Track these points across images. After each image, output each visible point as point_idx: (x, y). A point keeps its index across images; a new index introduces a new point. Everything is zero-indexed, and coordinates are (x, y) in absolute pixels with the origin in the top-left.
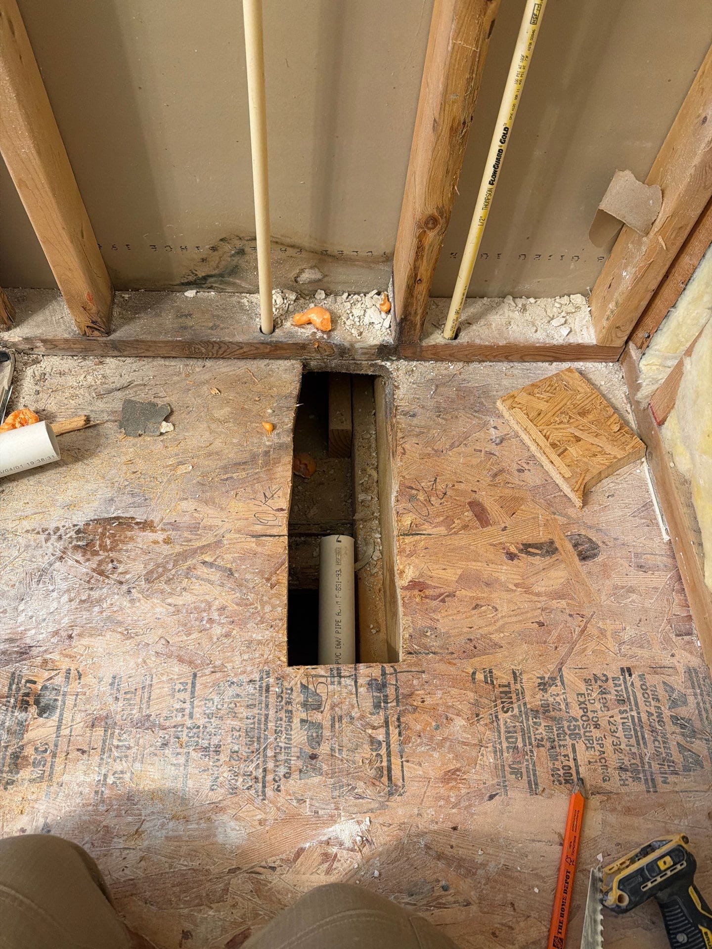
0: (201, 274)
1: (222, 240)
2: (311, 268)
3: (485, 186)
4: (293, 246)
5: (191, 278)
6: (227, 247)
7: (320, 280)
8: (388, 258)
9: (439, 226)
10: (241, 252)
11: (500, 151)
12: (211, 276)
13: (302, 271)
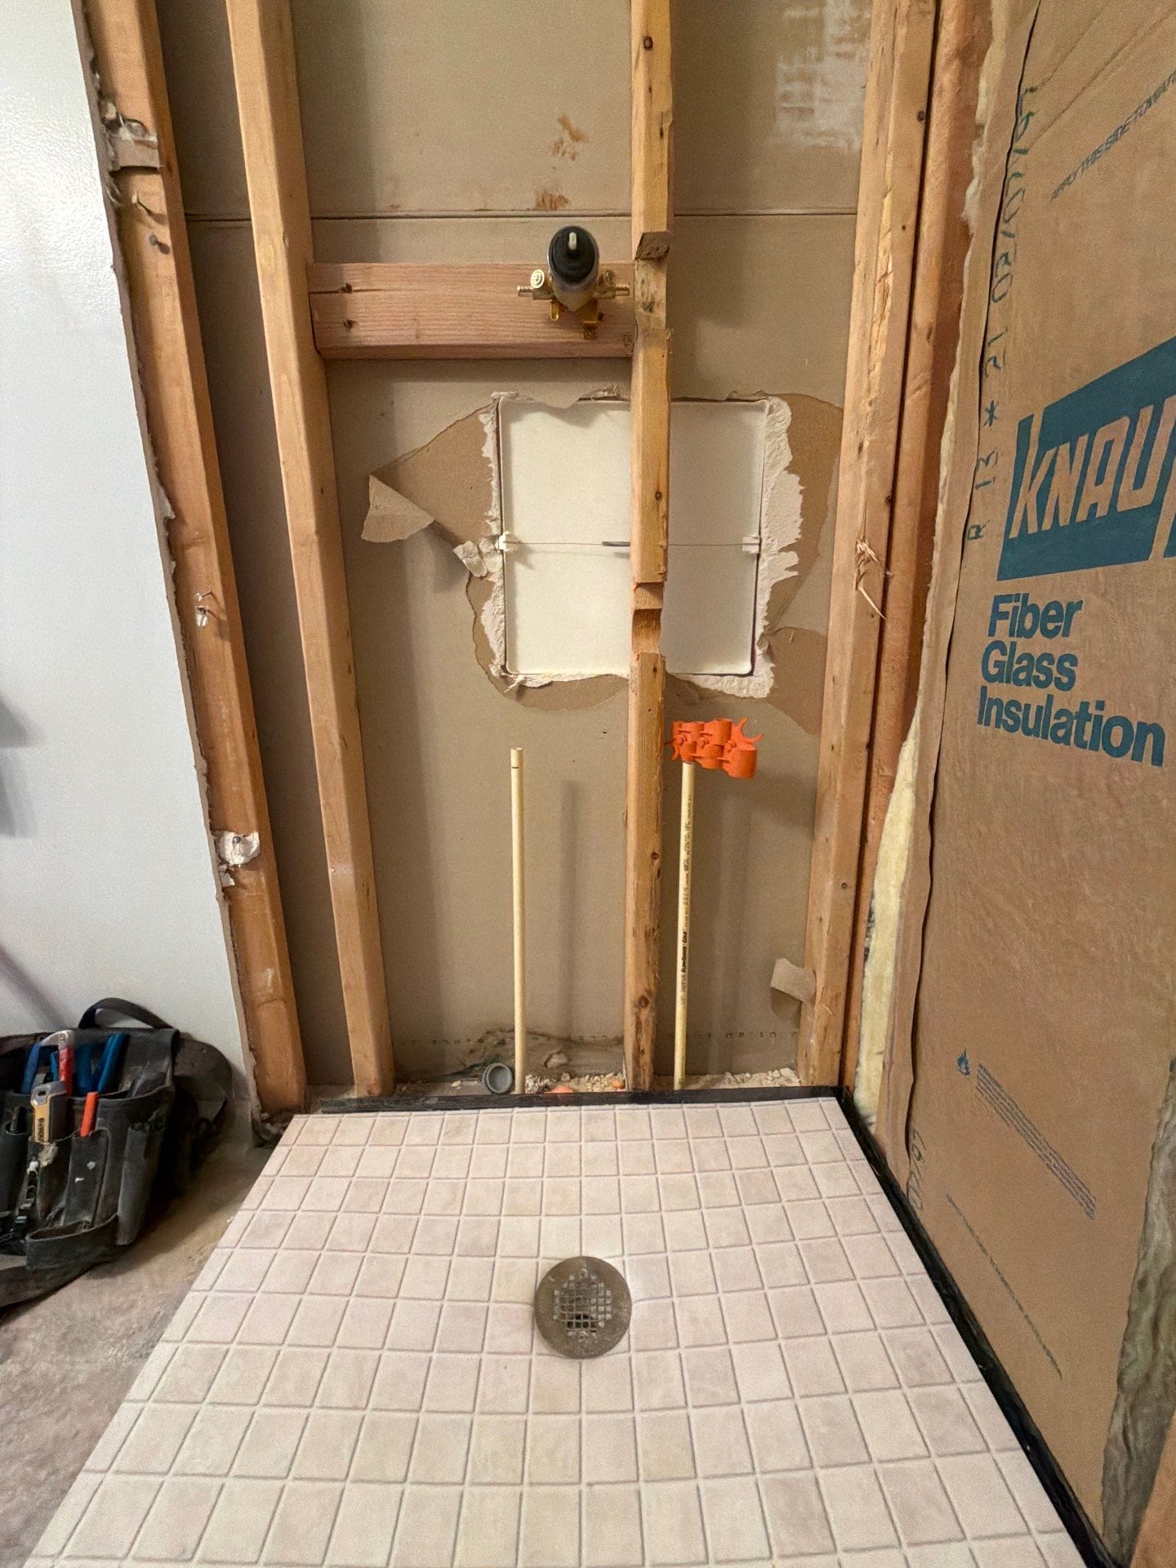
0: (468, 1064)
1: (488, 1033)
2: (559, 1053)
3: (679, 974)
4: (542, 1035)
5: (461, 1068)
6: (491, 1039)
7: (566, 1064)
8: (620, 1041)
9: (650, 1005)
10: (502, 1043)
11: (684, 948)
12: (476, 1066)
13: (551, 1057)
